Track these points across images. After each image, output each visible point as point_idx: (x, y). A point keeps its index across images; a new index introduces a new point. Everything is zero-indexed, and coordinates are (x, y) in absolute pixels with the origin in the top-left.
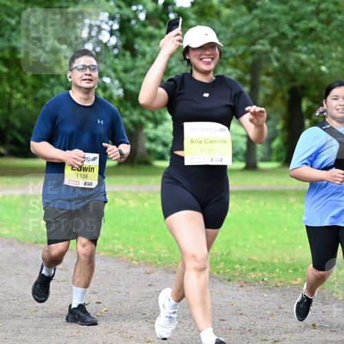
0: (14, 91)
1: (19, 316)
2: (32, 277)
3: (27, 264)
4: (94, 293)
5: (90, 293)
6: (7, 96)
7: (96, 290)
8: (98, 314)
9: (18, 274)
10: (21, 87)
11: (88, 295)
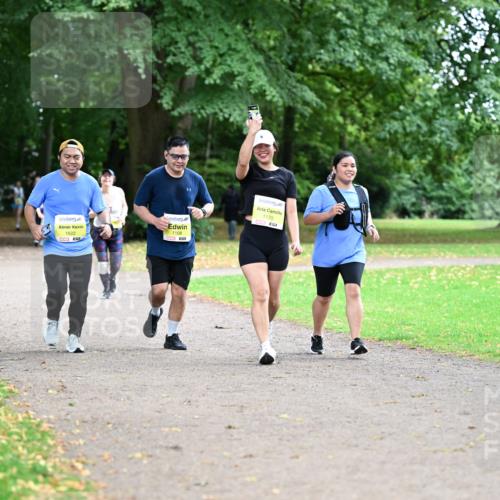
0: (348, 121)
1: (357, 446)
2: (375, 389)
3: (368, 371)
4: (466, 414)
5: (460, 414)
6: (336, 129)
7: (468, 409)
8: (472, 444)
9: (355, 385)
10: (359, 115)
11: (457, 416)
